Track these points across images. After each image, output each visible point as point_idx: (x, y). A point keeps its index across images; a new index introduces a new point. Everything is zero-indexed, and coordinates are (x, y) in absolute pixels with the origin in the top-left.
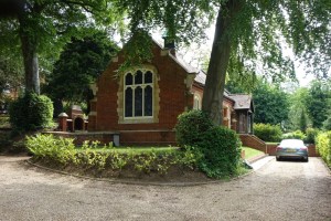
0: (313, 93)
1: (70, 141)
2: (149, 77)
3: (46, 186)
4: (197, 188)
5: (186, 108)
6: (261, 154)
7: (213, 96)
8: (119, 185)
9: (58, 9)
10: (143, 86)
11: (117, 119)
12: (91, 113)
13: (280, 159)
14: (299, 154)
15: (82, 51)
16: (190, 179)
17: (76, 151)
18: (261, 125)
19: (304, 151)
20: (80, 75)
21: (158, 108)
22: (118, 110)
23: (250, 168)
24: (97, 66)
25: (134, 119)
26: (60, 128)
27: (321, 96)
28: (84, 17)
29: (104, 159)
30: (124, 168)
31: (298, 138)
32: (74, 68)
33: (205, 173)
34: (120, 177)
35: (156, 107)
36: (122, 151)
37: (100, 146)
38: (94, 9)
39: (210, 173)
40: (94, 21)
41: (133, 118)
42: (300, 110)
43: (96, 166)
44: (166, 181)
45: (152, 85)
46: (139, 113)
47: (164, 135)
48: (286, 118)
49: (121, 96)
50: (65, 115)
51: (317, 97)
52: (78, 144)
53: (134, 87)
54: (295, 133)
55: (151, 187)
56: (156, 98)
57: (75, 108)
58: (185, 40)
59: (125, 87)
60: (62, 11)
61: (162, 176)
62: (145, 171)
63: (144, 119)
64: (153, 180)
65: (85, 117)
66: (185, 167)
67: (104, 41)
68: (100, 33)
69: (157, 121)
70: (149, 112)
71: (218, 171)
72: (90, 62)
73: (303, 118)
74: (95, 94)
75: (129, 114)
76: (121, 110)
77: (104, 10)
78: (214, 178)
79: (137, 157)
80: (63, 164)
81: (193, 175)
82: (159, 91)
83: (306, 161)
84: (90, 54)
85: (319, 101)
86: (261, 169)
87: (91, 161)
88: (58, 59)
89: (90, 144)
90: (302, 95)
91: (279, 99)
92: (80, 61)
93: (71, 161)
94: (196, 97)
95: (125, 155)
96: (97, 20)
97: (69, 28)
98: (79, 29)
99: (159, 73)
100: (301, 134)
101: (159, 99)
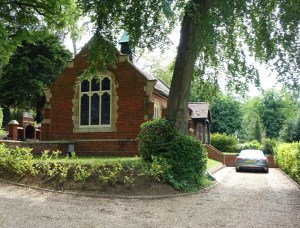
0: (266, 103)
1: (28, 151)
2: (106, 84)
3: (5, 199)
4: (166, 201)
5: (146, 117)
6: (220, 164)
7: (178, 105)
8: (84, 198)
9: (8, 10)
10: (100, 93)
11: (73, 127)
12: (44, 121)
13: (241, 170)
14: (259, 165)
15: (32, 56)
16: (158, 192)
17: (34, 161)
18: (217, 135)
19: (265, 162)
20: (30, 81)
21: (117, 116)
22: (73, 118)
23: (213, 179)
24: (48, 71)
25: (90, 128)
26: (10, 136)
27: (274, 106)
28: (36, 20)
29: (66, 170)
30: (88, 180)
31: (255, 148)
32: (24, 73)
33: (172, 185)
34: (83, 189)
35: (113, 116)
36: (85, 161)
37: (62, 156)
38: (48, 11)
39: (177, 185)
40: (46, 24)
41: (90, 126)
42: (253, 120)
43: (57, 177)
44: (134, 194)
45: (109, 92)
46: (95, 122)
47: (122, 145)
48: (239, 127)
49: (77, 103)
50: (16, 122)
51: (270, 107)
52: (37, 154)
53: (90, 94)
54: (251, 143)
55: (118, 201)
56: (114, 105)
57: (26, 115)
58: (149, 46)
59: (81, 94)
60: (13, 14)
61: (128, 188)
62: (110, 183)
63: (101, 127)
64: (118, 193)
65: (37, 126)
66: (151, 179)
67: (55, 46)
68: (51, 37)
69: (115, 130)
70: (106, 120)
71: (185, 183)
72: (41, 67)
73: (257, 127)
74: (48, 100)
75: (84, 122)
76: (76, 118)
77: (58, 13)
78: (181, 190)
79: (101, 167)
80: (19, 175)
81: (159, 187)
82: (117, 98)
83: (266, 172)
84: (40, 59)
85: (272, 110)
86: (224, 181)
87: (51, 173)
88: (7, 63)
89: (50, 154)
90: (256, 104)
91: (232, 108)
92: (29, 65)
93: (28, 172)
94: (155, 105)
95: (88, 167)
96: (49, 24)
97: (20, 31)
98: (30, 32)
99: (117, 79)
100: (257, 144)
101: (117, 107)
